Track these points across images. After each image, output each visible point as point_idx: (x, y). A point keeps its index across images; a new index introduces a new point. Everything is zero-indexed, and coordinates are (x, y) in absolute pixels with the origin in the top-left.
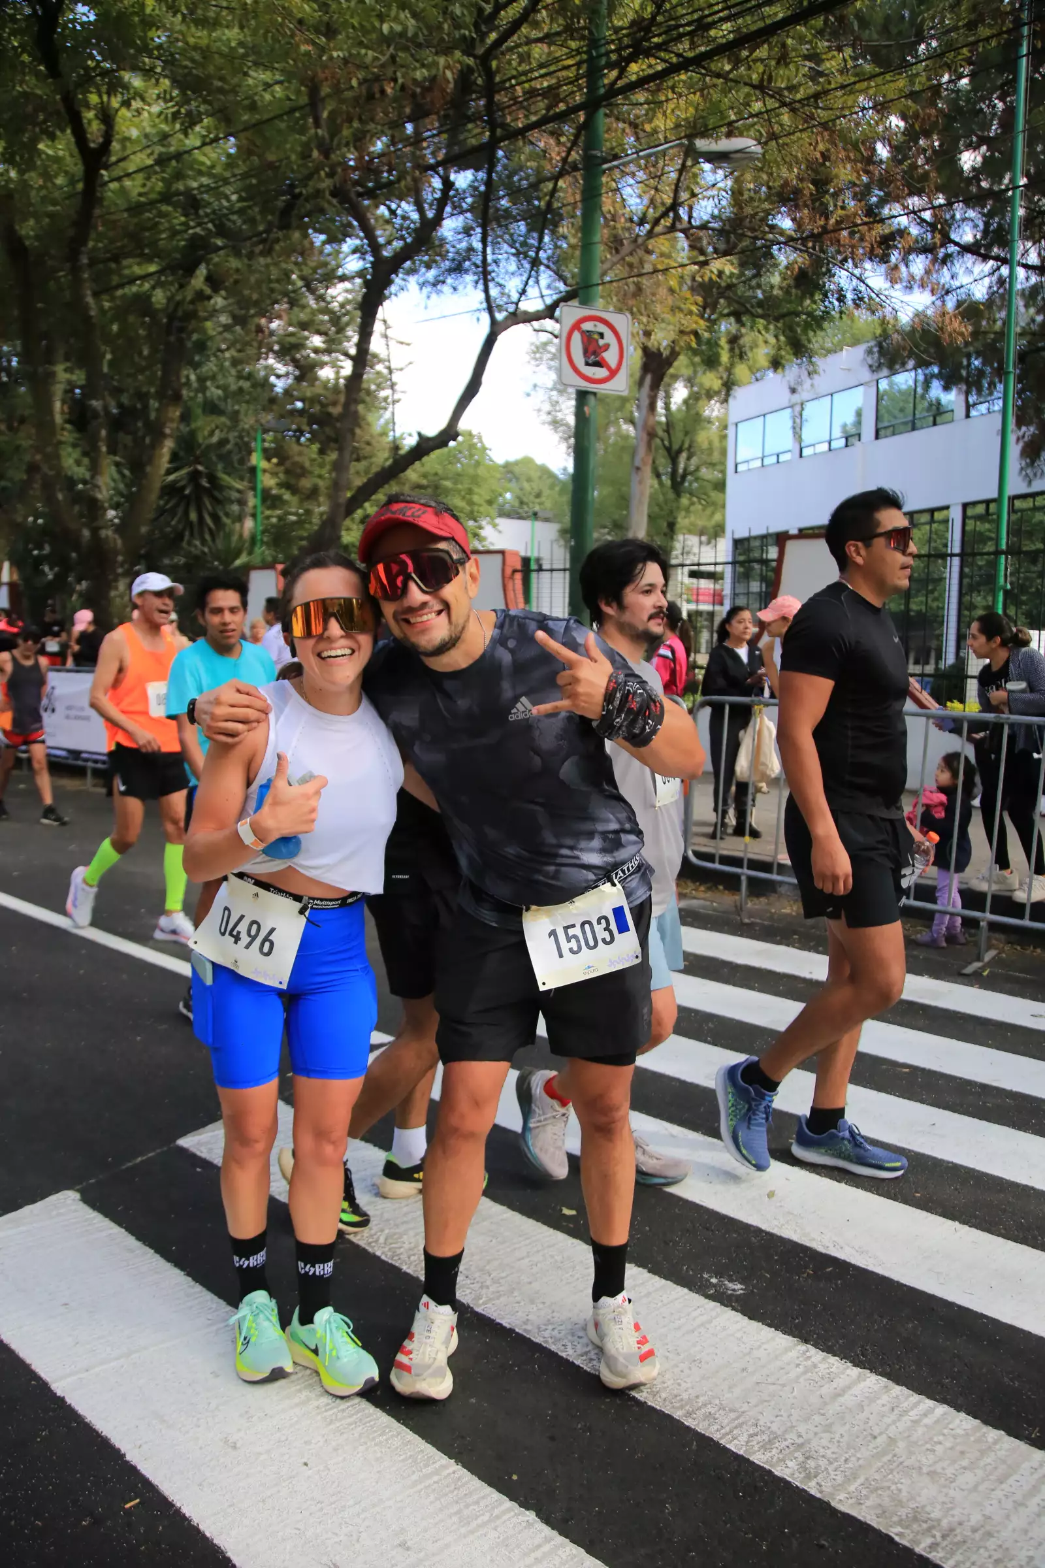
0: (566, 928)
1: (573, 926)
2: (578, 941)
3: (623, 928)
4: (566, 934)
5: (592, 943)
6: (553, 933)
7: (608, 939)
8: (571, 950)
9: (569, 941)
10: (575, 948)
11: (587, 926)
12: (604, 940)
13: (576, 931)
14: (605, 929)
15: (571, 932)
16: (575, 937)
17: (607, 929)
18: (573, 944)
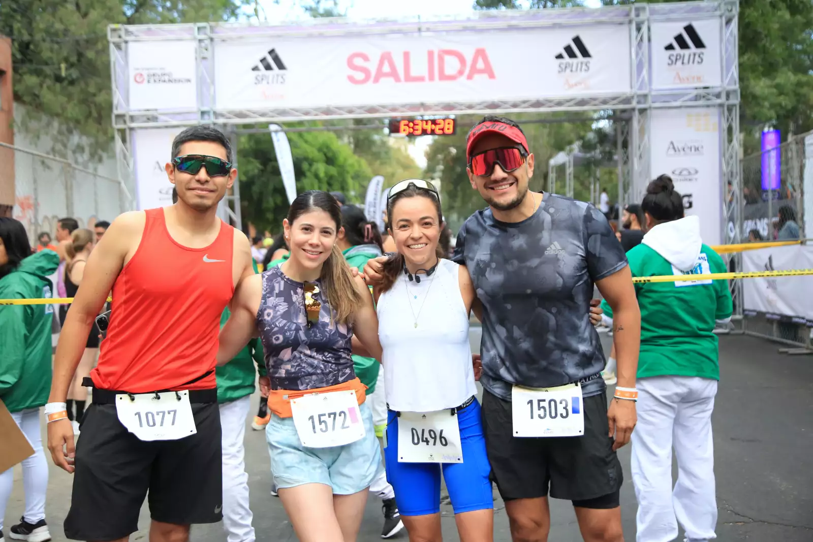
0: (539, 401)
1: (544, 401)
2: (545, 411)
3: (575, 411)
4: (539, 404)
5: (553, 415)
6: (531, 402)
7: (564, 415)
8: (539, 416)
9: (539, 409)
10: (542, 415)
11: (553, 403)
12: (561, 415)
13: (546, 404)
14: (564, 408)
15: (542, 404)
16: (544, 408)
17: (565, 408)
18: (542, 412)
